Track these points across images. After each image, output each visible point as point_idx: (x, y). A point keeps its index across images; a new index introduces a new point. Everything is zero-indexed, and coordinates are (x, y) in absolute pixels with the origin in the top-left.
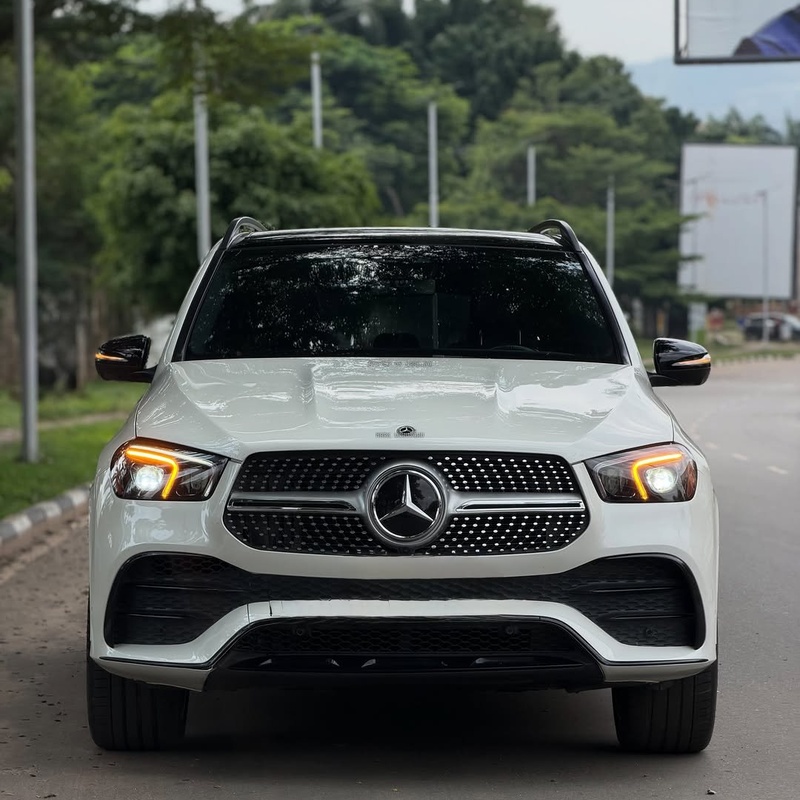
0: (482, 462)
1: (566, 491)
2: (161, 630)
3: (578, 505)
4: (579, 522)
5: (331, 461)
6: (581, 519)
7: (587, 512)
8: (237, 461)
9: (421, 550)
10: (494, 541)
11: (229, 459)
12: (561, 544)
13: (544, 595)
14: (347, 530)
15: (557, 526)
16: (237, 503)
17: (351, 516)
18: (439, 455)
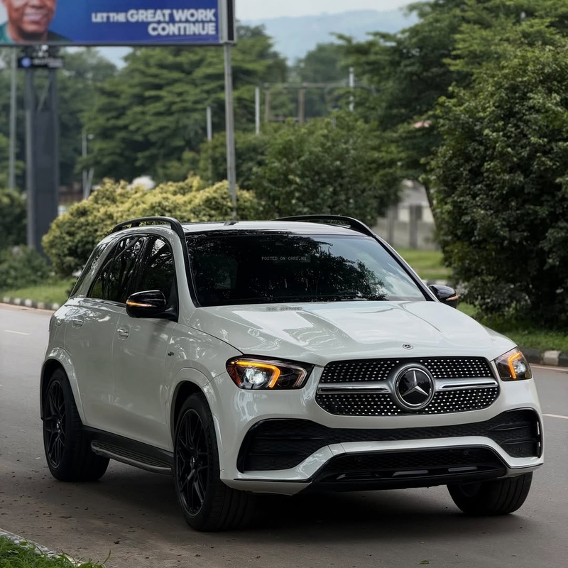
0: (446, 362)
1: (487, 376)
2: (274, 462)
3: (494, 383)
4: (494, 392)
5: (370, 365)
6: (495, 391)
7: (498, 387)
8: (321, 366)
9: (421, 412)
10: (456, 405)
11: (315, 365)
12: (487, 405)
13: (469, 433)
14: (382, 402)
15: (479, 396)
16: (323, 390)
17: (384, 394)
18: (425, 359)
